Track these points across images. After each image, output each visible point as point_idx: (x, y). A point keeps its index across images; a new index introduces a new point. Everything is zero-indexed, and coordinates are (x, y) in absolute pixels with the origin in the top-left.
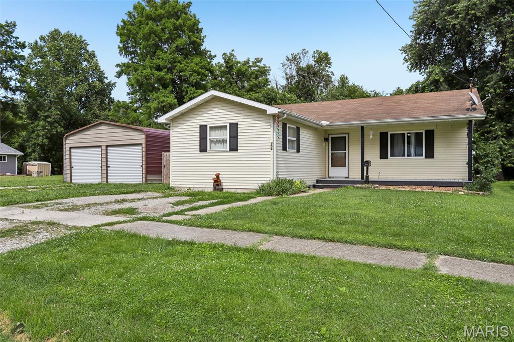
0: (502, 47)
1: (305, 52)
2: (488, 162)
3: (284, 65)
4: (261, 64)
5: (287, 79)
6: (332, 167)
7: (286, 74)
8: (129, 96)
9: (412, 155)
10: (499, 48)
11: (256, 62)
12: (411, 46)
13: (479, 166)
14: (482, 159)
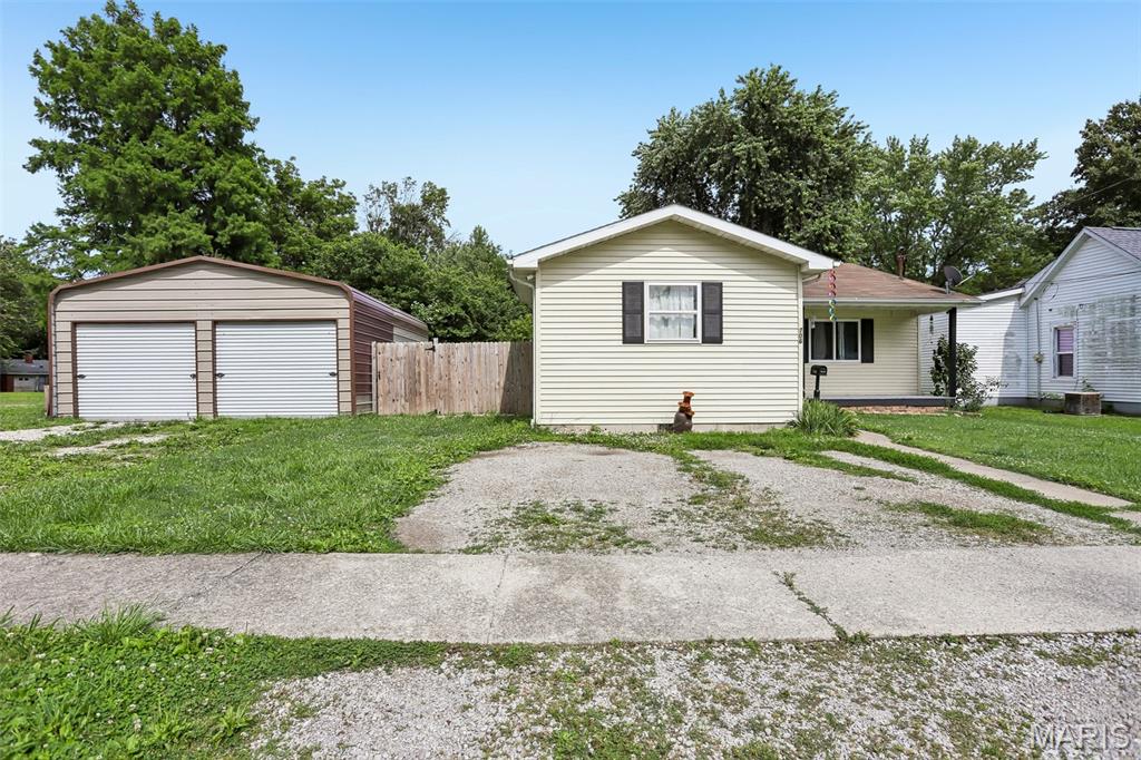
5: (371, 224)
7: (370, 216)
8: (61, 218)
9: (843, 357)
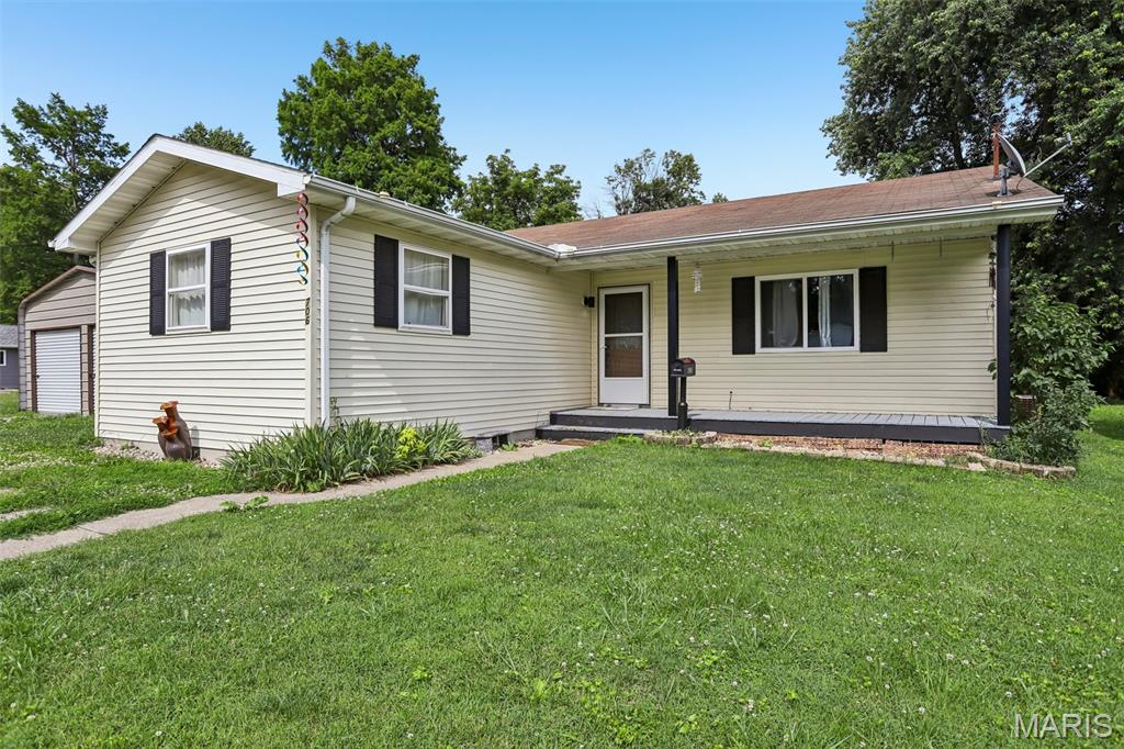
0: (1039, 116)
1: (648, 155)
2: (1063, 363)
3: (610, 181)
4: (562, 177)
5: (618, 207)
6: (606, 376)
7: (617, 199)
9: (824, 341)
10: (1033, 119)
11: (552, 174)
12: (844, 118)
13: (1034, 374)
14: (1043, 353)
